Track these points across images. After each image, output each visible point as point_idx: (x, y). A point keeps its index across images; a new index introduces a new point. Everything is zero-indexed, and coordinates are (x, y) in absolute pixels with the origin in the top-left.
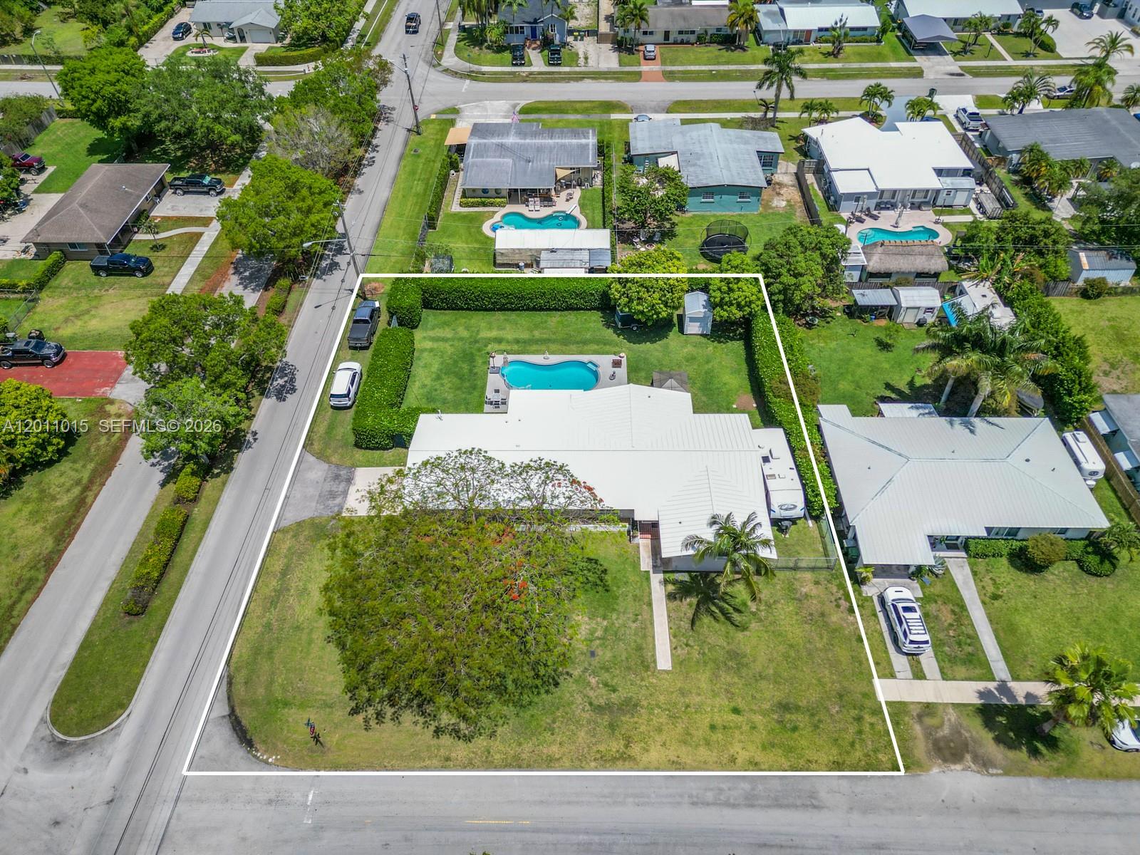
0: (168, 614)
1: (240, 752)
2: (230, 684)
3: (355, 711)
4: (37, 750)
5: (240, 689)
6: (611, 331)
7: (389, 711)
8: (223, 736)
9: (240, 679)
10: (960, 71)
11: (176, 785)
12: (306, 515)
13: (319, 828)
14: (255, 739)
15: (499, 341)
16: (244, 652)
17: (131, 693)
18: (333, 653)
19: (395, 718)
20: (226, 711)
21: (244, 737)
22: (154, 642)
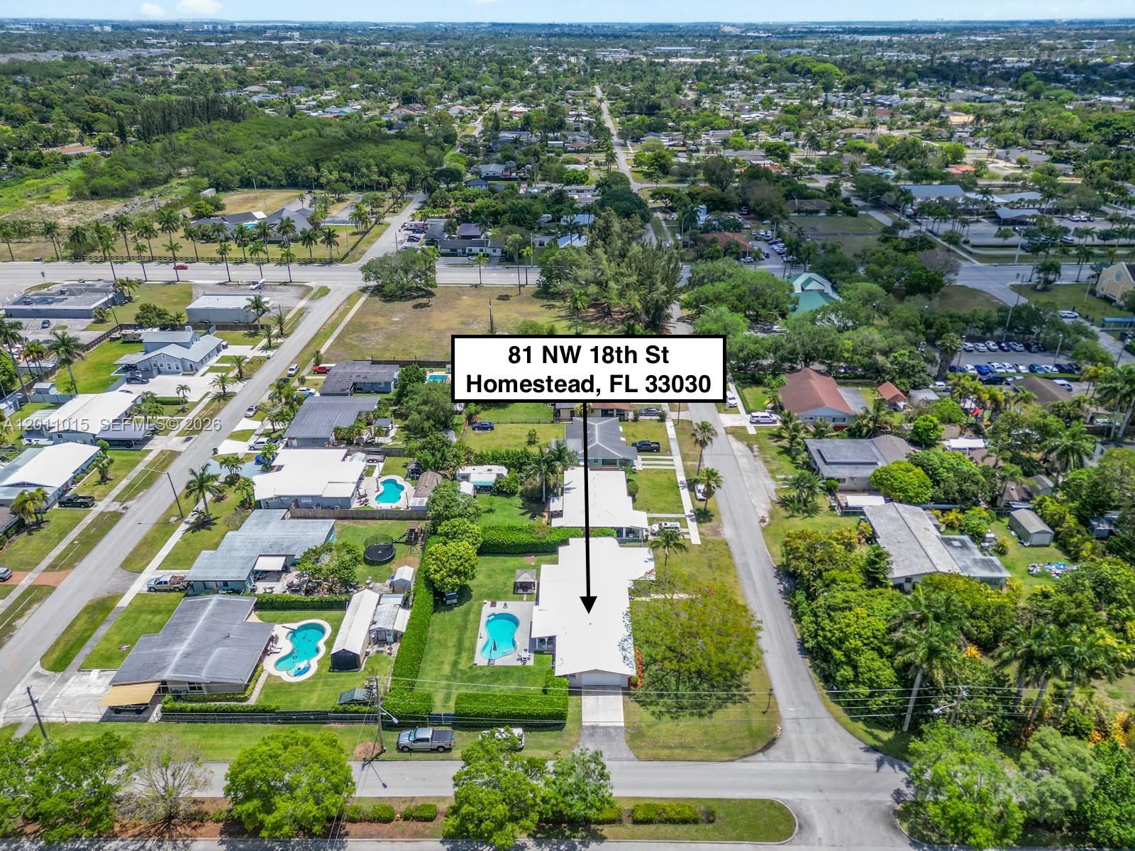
0: (709, 799)
1: (779, 743)
2: (745, 756)
3: (746, 700)
4: (807, 839)
5: (747, 751)
6: (456, 609)
7: (743, 687)
8: (772, 752)
9: (741, 753)
10: (184, 438)
11: (804, 765)
12: (624, 746)
13: (804, 704)
14: (772, 737)
15: (455, 663)
16: (726, 755)
17: (763, 801)
18: (719, 714)
19: (747, 685)
20: (761, 754)
21: (771, 743)
22: (729, 800)
